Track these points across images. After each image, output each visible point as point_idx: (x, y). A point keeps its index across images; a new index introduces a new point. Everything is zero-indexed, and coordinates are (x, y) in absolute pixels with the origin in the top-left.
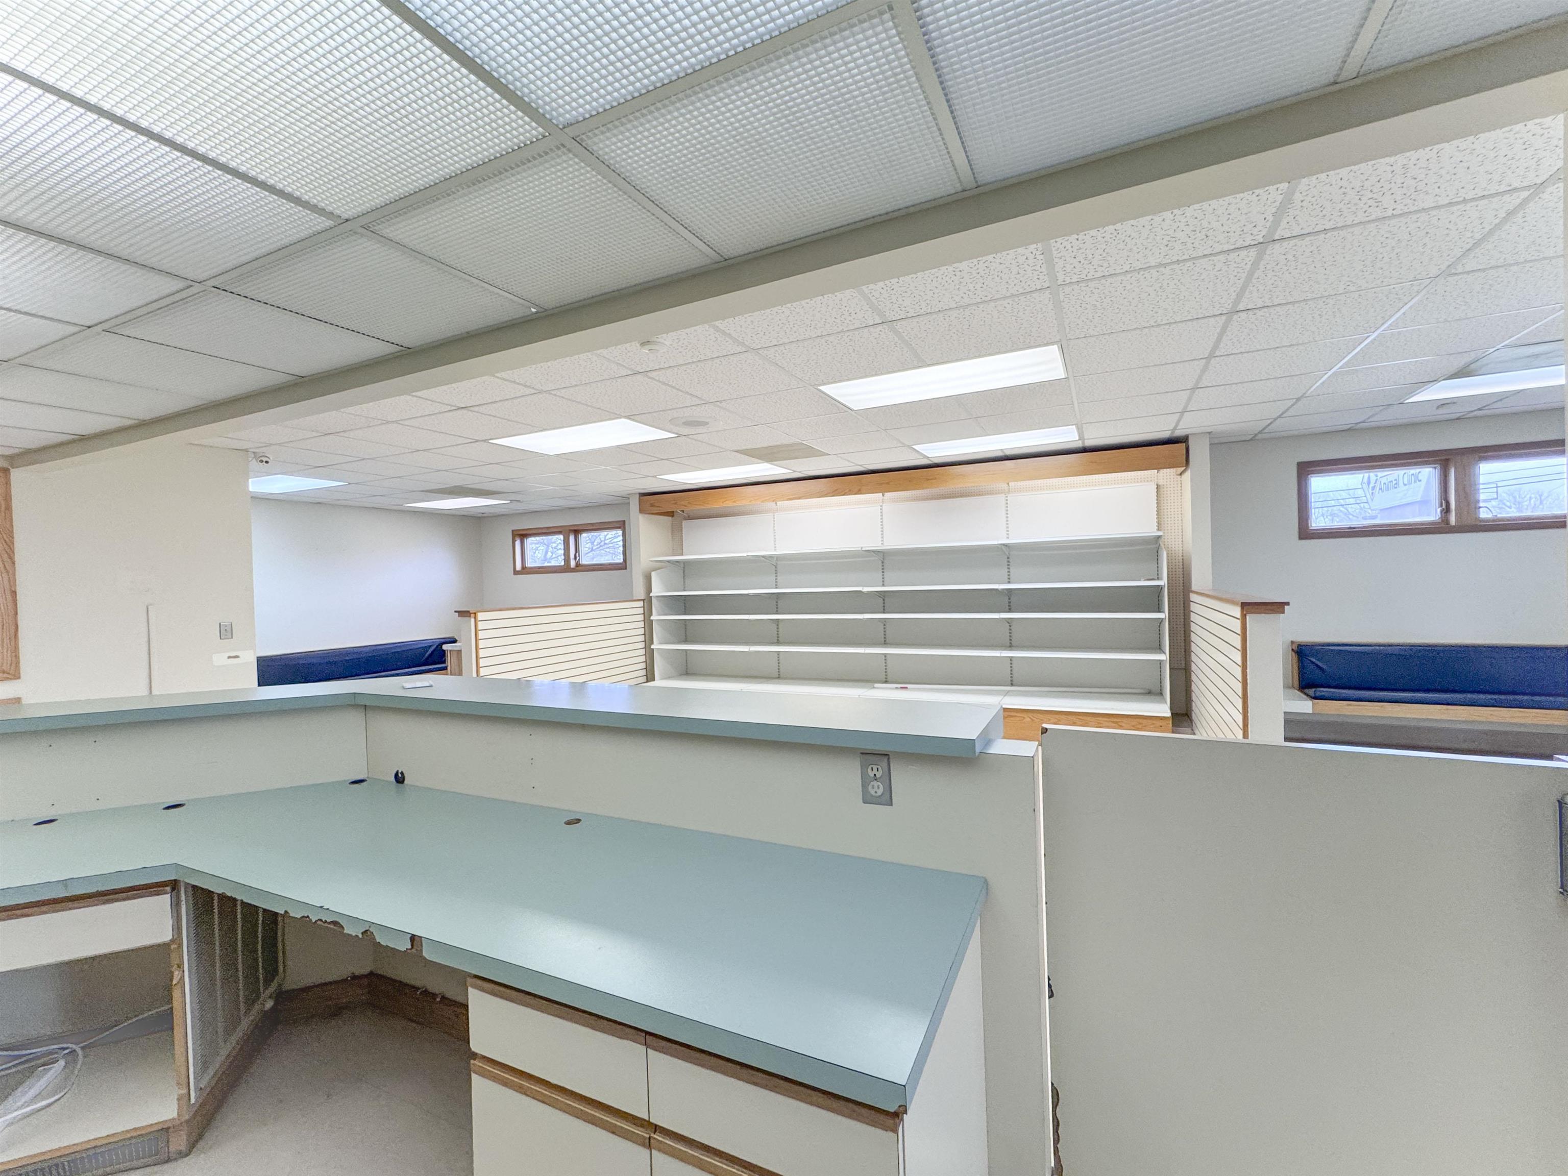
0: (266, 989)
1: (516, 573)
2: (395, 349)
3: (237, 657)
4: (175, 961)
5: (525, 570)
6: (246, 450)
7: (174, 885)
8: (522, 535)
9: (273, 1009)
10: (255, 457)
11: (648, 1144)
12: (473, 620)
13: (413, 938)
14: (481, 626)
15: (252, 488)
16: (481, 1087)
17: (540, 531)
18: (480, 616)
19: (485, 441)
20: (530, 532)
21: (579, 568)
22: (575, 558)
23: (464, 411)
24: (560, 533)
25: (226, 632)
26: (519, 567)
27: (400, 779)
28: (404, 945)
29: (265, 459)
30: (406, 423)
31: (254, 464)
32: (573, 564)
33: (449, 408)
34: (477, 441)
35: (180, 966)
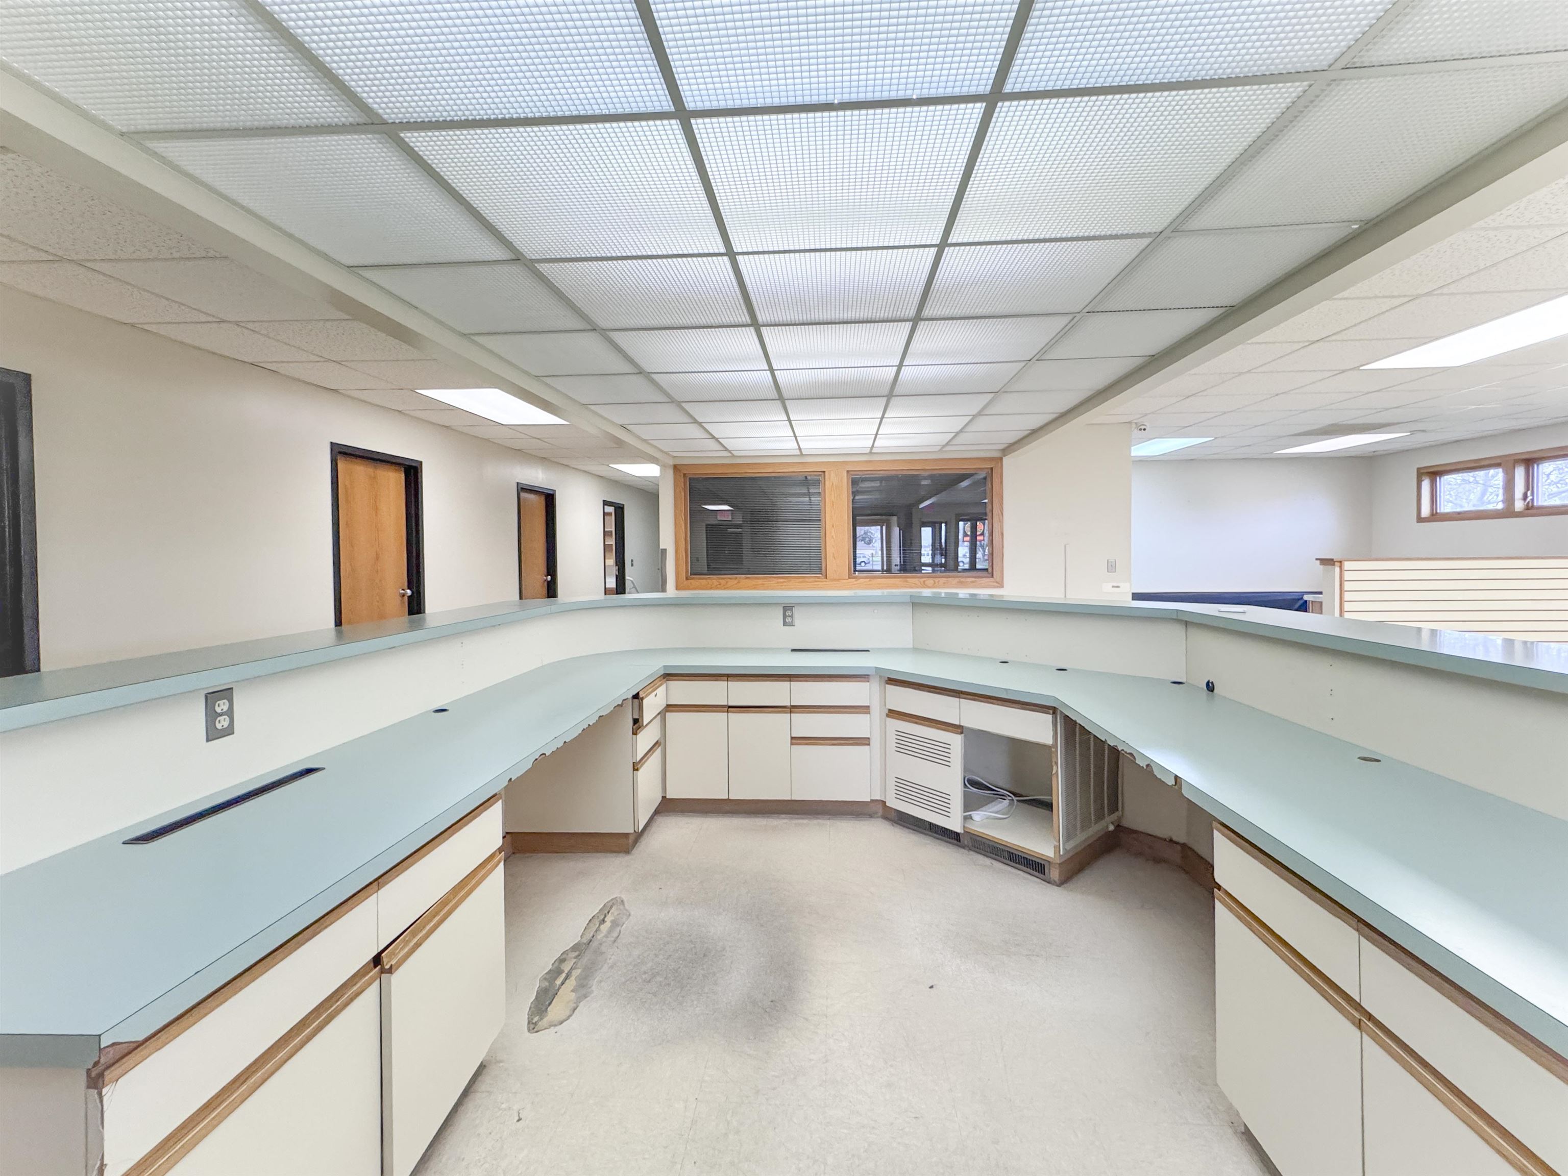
0: (1109, 815)
1: (1420, 520)
2: (1221, 311)
3: (1118, 587)
4: (1054, 760)
5: (1435, 516)
6: (1130, 423)
7: (1054, 710)
8: (1434, 474)
9: (1112, 832)
10: (1137, 427)
11: (1359, 1025)
12: (1337, 569)
13: (1176, 777)
14: (1347, 576)
15: (1133, 454)
16: (1221, 911)
17: (1462, 466)
18: (1347, 565)
19: (1354, 369)
20: (1448, 468)
21: (1531, 510)
22: (1525, 497)
23: (1321, 344)
24: (1498, 465)
25: (1111, 567)
26: (1426, 511)
27: (1210, 687)
28: (1171, 782)
29: (1143, 427)
30: (1260, 370)
31: (1136, 433)
32: (1519, 505)
33: (1302, 345)
34: (1343, 371)
35: (1056, 763)
